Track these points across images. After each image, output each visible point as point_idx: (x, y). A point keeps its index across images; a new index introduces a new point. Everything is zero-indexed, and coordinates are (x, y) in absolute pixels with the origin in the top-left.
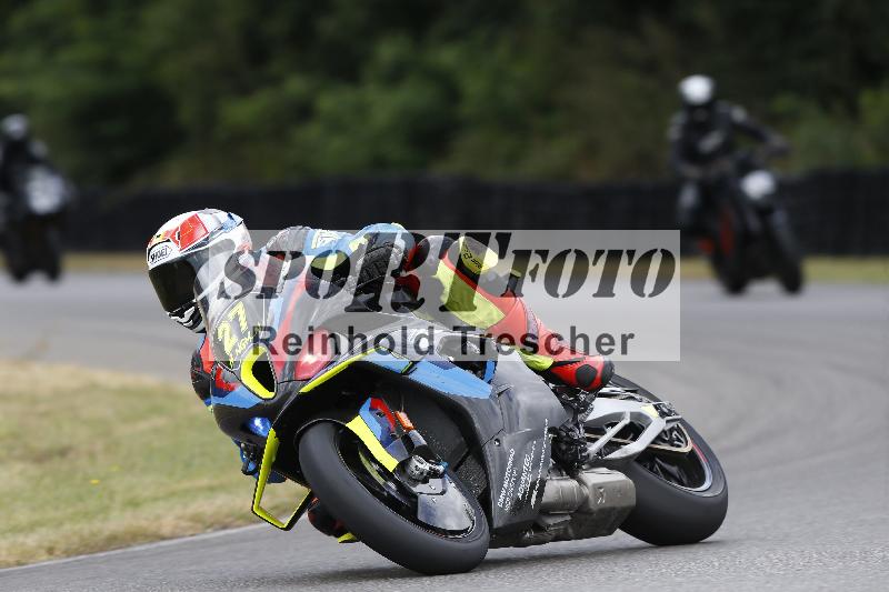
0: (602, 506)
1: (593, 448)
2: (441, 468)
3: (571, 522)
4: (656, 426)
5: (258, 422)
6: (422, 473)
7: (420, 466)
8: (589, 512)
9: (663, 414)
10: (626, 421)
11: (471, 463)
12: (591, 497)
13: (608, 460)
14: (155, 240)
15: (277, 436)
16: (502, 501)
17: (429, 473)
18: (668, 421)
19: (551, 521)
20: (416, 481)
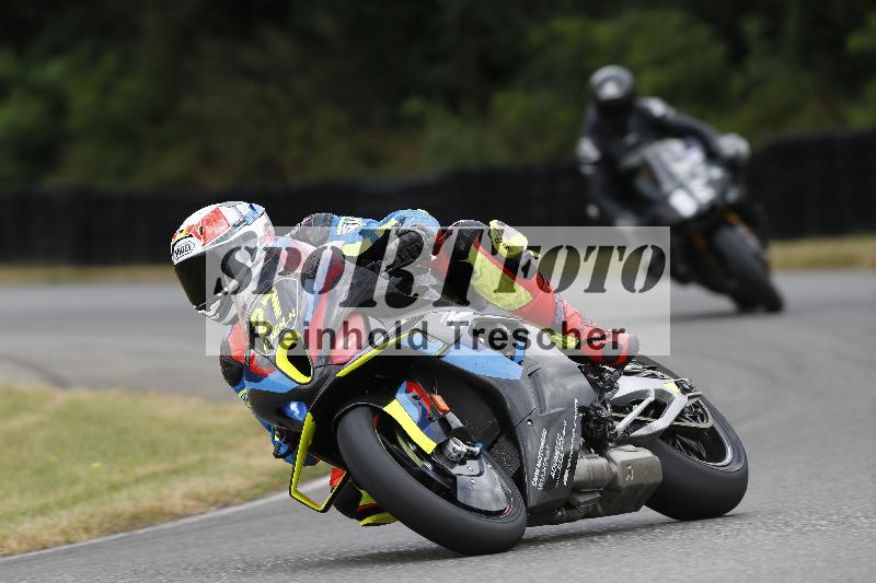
0: (630, 483)
1: (620, 426)
2: (477, 449)
3: (600, 500)
4: (679, 402)
5: (293, 406)
6: (459, 455)
7: (458, 448)
8: (618, 490)
9: (684, 391)
10: (651, 398)
11: (503, 442)
12: (619, 475)
13: (634, 438)
14: (178, 236)
15: (314, 420)
16: (536, 481)
17: (466, 455)
18: (689, 398)
19: (582, 499)
20: (453, 463)
